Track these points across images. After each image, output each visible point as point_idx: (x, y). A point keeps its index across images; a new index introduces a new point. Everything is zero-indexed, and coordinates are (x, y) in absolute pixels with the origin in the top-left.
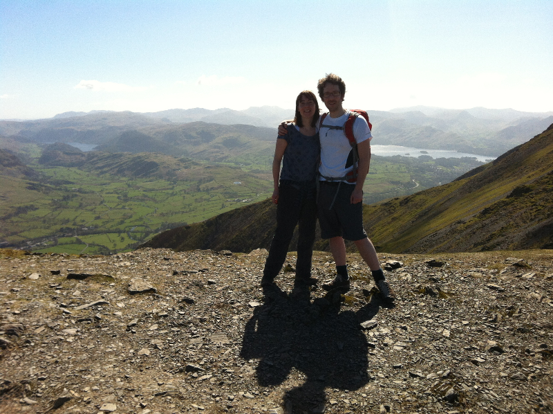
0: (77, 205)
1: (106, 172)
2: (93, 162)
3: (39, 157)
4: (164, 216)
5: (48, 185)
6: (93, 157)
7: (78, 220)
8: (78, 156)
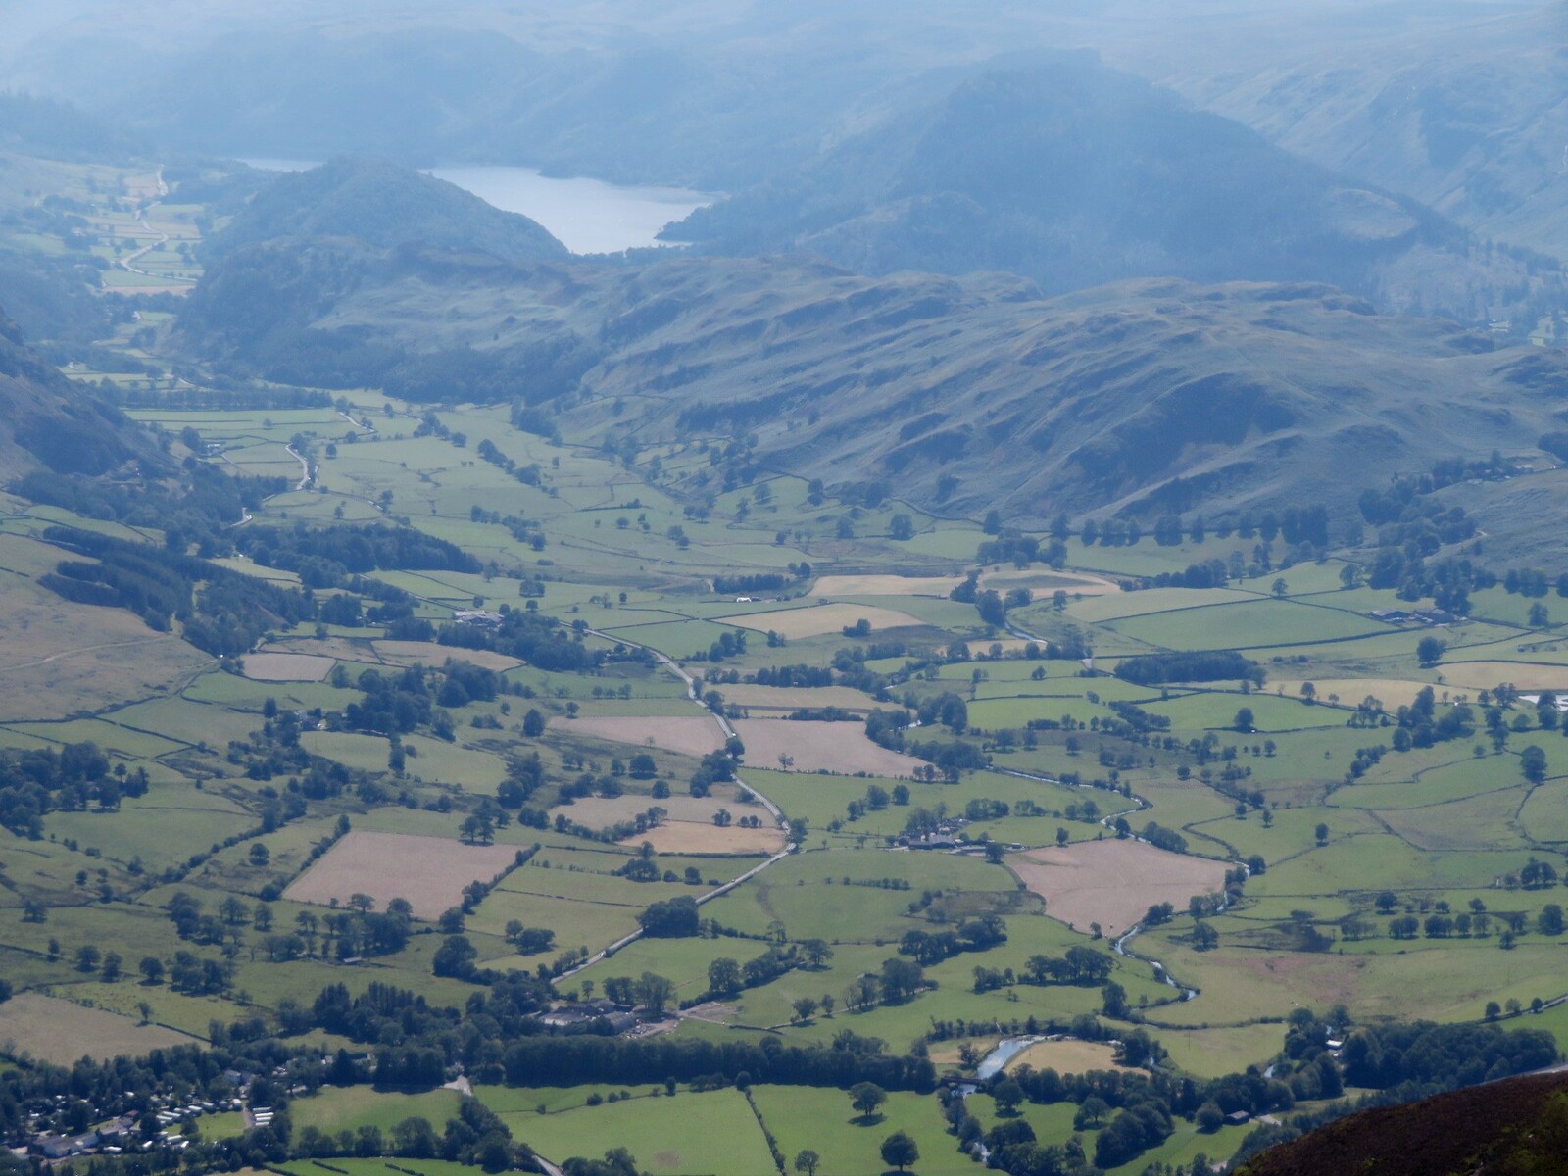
0: (486, 776)
1: (777, 462)
2: (665, 354)
3: (181, 289)
4: (1315, 944)
5: (242, 564)
6: (664, 314)
7: (485, 927)
8: (523, 300)
